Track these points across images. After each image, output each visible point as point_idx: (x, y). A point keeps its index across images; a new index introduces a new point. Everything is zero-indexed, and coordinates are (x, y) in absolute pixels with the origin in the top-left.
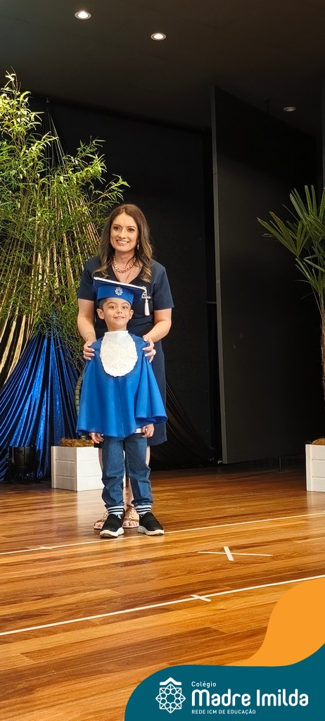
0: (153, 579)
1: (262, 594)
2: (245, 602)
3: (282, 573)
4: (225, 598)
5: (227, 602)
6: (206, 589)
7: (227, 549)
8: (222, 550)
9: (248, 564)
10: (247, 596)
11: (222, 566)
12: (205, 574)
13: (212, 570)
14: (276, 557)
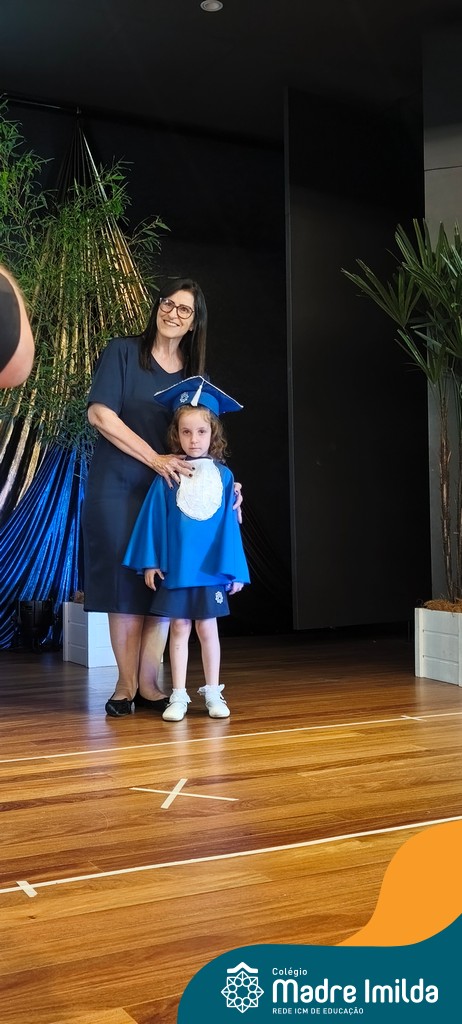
1: (135, 884)
2: (87, 903)
4: (63, 892)
6: (57, 868)
7: (183, 781)
8: (170, 786)
9: (180, 816)
10: (104, 889)
11: (136, 819)
12: (94, 834)
13: (109, 828)
14: (240, 804)
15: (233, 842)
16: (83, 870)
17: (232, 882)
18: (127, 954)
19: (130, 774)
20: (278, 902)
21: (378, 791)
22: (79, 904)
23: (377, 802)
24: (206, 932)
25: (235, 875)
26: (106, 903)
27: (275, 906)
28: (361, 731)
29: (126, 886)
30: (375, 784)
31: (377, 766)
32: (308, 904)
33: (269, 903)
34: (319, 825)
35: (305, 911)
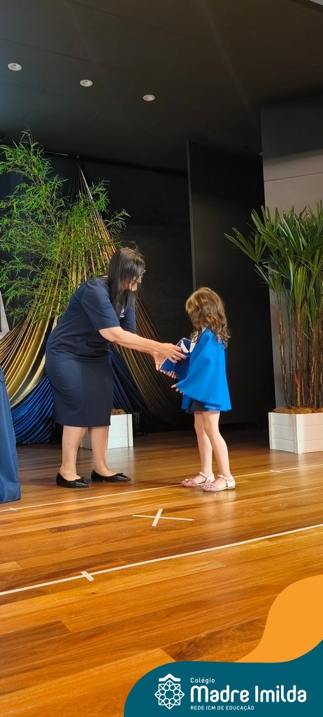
0: (67, 548)
1: (149, 571)
2: (124, 583)
3: (186, 542)
4: (109, 577)
5: (108, 583)
6: (102, 563)
7: (160, 511)
8: (155, 513)
9: (165, 530)
11: (140, 533)
12: (118, 543)
13: (127, 538)
14: (196, 522)
15: (197, 544)
16: (116, 564)
17: (203, 567)
18: (154, 614)
19: (130, 508)
20: (234, 579)
21: (270, 512)
22: (119, 585)
23: (271, 518)
24: (196, 599)
25: (205, 563)
26: (135, 583)
27: (232, 581)
28: (249, 479)
29: (143, 572)
30: (267, 508)
31: (264, 498)
32: (251, 580)
33: (227, 579)
34: (243, 533)
35: (250, 584)
